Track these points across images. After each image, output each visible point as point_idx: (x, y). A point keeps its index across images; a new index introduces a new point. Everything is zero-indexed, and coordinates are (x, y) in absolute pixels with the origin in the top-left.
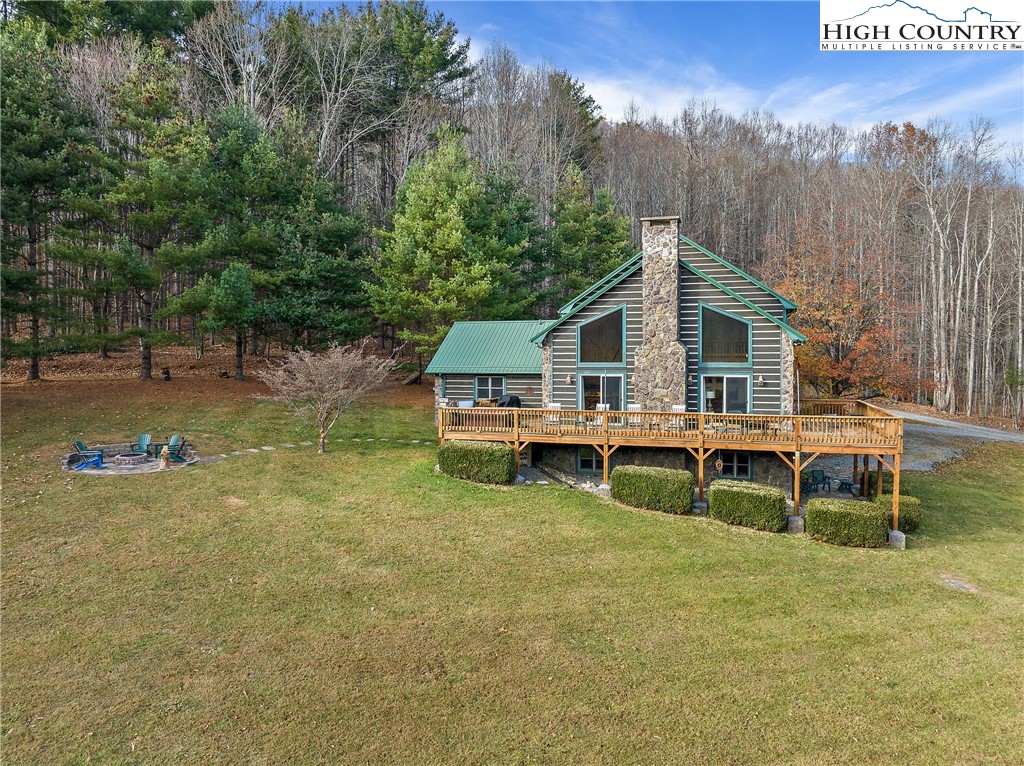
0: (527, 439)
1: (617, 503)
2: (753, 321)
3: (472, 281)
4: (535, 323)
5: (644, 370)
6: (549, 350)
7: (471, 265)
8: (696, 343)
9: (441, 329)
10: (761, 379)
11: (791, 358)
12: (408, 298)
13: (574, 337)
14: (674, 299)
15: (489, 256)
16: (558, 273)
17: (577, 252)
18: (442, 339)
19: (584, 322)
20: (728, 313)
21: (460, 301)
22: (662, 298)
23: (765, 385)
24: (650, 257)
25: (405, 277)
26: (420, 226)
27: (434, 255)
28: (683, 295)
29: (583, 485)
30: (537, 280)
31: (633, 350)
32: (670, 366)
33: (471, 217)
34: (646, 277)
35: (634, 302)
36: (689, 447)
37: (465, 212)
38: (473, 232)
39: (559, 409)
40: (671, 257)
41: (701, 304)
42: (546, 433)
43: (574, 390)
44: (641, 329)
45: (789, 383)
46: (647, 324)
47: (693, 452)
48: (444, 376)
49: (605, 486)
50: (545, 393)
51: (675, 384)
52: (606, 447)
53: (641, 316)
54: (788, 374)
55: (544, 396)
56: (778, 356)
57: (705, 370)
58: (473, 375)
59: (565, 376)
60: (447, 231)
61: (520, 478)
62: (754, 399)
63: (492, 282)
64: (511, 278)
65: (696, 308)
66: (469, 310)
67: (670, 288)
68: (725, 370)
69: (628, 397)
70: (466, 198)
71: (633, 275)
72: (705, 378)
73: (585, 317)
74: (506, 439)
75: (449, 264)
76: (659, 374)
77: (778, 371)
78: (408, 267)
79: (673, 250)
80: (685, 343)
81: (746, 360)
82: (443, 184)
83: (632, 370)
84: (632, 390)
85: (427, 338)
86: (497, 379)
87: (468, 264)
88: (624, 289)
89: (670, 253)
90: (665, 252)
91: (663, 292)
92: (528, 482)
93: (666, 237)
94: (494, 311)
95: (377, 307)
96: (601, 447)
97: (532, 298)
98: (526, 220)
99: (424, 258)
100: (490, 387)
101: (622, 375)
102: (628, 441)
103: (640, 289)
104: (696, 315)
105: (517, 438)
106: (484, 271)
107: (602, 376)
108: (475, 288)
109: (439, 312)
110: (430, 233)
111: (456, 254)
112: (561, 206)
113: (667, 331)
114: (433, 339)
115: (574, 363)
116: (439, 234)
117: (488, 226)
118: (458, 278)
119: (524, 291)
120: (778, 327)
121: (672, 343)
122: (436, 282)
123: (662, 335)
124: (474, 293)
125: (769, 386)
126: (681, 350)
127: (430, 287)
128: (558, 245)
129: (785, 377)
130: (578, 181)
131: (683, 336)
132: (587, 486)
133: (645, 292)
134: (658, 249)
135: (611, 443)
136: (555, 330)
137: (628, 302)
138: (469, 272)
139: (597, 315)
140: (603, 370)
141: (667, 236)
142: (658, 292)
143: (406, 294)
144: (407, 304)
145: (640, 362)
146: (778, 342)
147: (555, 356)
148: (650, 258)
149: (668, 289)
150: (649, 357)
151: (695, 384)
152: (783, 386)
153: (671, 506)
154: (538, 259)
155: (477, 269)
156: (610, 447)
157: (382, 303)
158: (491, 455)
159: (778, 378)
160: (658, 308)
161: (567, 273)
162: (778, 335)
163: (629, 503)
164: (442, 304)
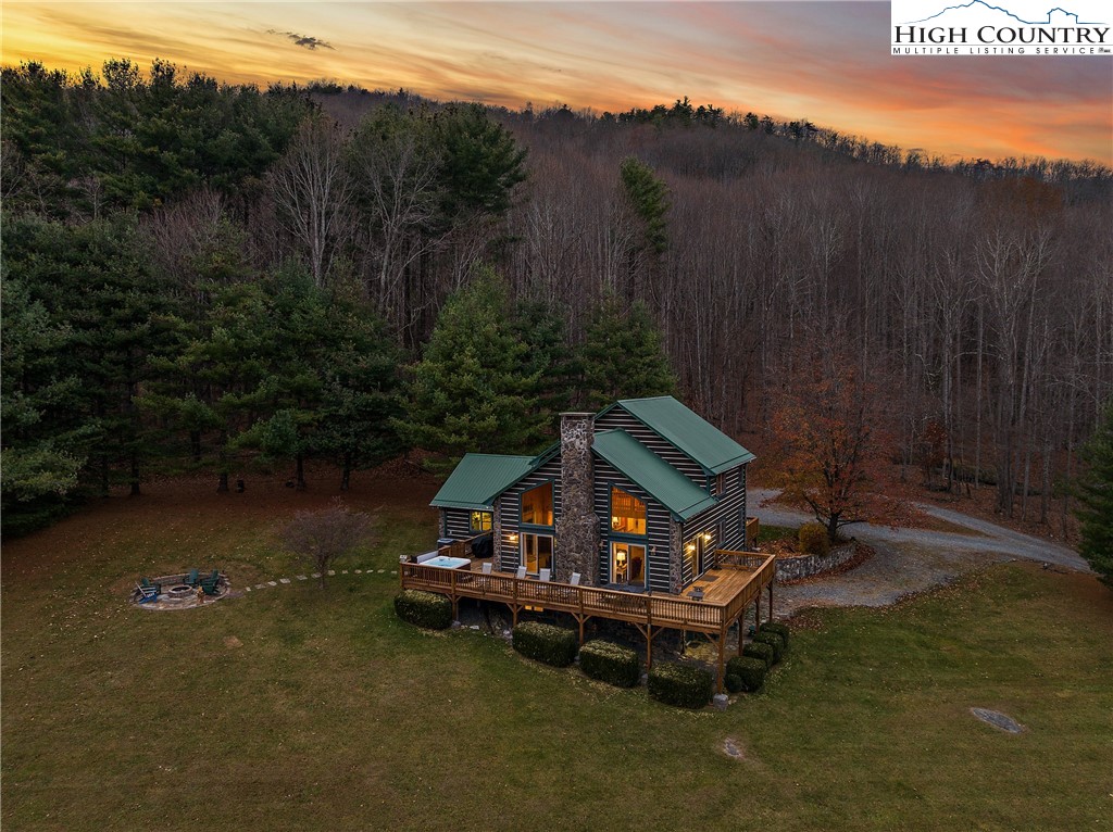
0: (461, 594)
1: (516, 653)
2: (648, 501)
5: (563, 537)
6: (498, 511)
8: (606, 515)
10: (655, 549)
13: (517, 502)
14: (587, 478)
19: (524, 490)
20: (630, 492)
22: (575, 479)
23: (657, 554)
24: (566, 446)
28: (596, 475)
32: (581, 535)
33: (488, 355)
34: (564, 462)
36: (572, 612)
37: (482, 351)
40: (581, 447)
41: (610, 484)
42: (474, 590)
43: (517, 545)
46: (565, 500)
47: (575, 616)
48: (446, 509)
51: (585, 550)
52: (515, 606)
54: (675, 547)
57: (613, 538)
58: (468, 510)
59: (510, 533)
61: (456, 623)
62: (650, 565)
65: (606, 486)
67: (581, 472)
71: (553, 460)
73: (525, 486)
74: (446, 592)
76: (573, 541)
77: (667, 544)
80: (598, 514)
88: (553, 466)
89: (581, 444)
90: (578, 442)
92: (463, 627)
101: (552, 536)
102: (530, 603)
103: (560, 472)
104: (606, 492)
105: (454, 592)
107: (537, 535)
108: (484, 424)
109: (453, 445)
113: (579, 507)
115: (517, 523)
121: (583, 517)
123: (575, 510)
124: (483, 428)
125: (660, 556)
129: (672, 549)
131: (597, 508)
133: (563, 474)
134: (572, 439)
135: (519, 603)
136: (502, 495)
137: (556, 477)
139: (534, 485)
140: (538, 531)
141: (579, 430)
142: (572, 475)
146: (668, 520)
147: (503, 516)
150: (566, 526)
151: (606, 549)
152: (671, 557)
156: (518, 606)
159: (667, 550)
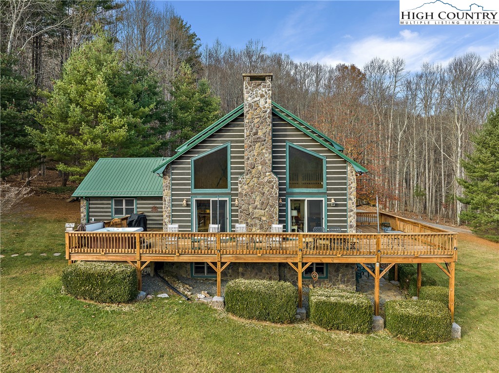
0: (148, 258)
1: (230, 316)
2: (327, 157)
3: (114, 129)
4: (159, 159)
5: (246, 195)
6: (169, 179)
7: (113, 118)
8: (284, 173)
9: (89, 163)
10: (333, 201)
11: (354, 185)
12: (64, 140)
13: (188, 169)
14: (269, 138)
15: (125, 113)
16: (176, 129)
17: (188, 116)
18: (89, 171)
19: (197, 156)
20: (309, 150)
21: (104, 143)
22: (260, 138)
23: (337, 205)
25: (62, 125)
26: (73, 89)
27: (84, 110)
28: (275, 137)
29: (199, 296)
30: (162, 133)
31: (237, 179)
32: (266, 192)
33: (114, 86)
34: (247, 121)
35: (237, 142)
36: (289, 261)
37: (109, 82)
38: (115, 96)
39: (177, 232)
40: (267, 105)
41: (288, 144)
42: (165, 254)
43: (189, 211)
44: (243, 163)
45: (353, 203)
46: (248, 158)
47: (293, 266)
48: (88, 199)
49: (218, 299)
50: (165, 214)
51: (271, 206)
52: (219, 264)
53: (243, 152)
54: (352, 197)
55: (165, 217)
56: (345, 184)
57: (292, 194)
58: (111, 198)
59: (182, 200)
60: (94, 93)
61: (142, 294)
62: (328, 216)
63: (129, 131)
64: (143, 130)
65: (284, 146)
66: (112, 150)
67: (265, 131)
68: (306, 195)
69: (232, 216)
70: (110, 72)
71: (236, 120)
72: (291, 200)
73: (198, 153)
74: (128, 259)
75: (96, 117)
76: (258, 198)
77: (345, 195)
78: (64, 118)
79: (268, 100)
80: (276, 174)
81: (321, 187)
82: (93, 61)
83: (236, 195)
84: (237, 211)
85: (78, 169)
86: (130, 200)
87: (111, 118)
88: (229, 131)
89: (266, 103)
90: (262, 102)
91: (260, 134)
92: (150, 297)
93: (262, 90)
94: (131, 152)
95: (39, 147)
96: (215, 264)
97: (158, 144)
98: (155, 94)
99: (76, 111)
100: (124, 207)
101: (227, 199)
102: (237, 258)
103: (243, 131)
104: (284, 152)
105: (139, 258)
106: (122, 123)
107: (211, 199)
108: (116, 134)
109: (88, 150)
110: (81, 94)
111: (102, 109)
112: (178, 88)
113: (263, 164)
114: (83, 170)
115: (189, 190)
116: (88, 95)
117: (126, 93)
118: (102, 127)
119: (153, 139)
120: (345, 162)
121: (267, 174)
122: (84, 128)
123: (260, 167)
124: (115, 138)
125: (340, 207)
126: (275, 179)
127: (80, 132)
128: (176, 111)
129: (350, 199)
130: (188, 72)
131: (275, 169)
132: (202, 296)
133: (246, 133)
134: (256, 99)
135: (223, 261)
136: (173, 163)
137: (232, 142)
138: (111, 122)
139: (207, 151)
140: (212, 195)
141: (264, 89)
142: (256, 134)
143: (62, 137)
144: (64, 144)
145: (243, 188)
146: (345, 173)
147: (173, 184)
148: (250, 106)
149: (264, 131)
150: (250, 185)
151: (284, 205)
152: (349, 206)
153: (279, 318)
154: (162, 120)
155: (116, 120)
156: (223, 264)
157: (43, 143)
158: (112, 278)
159: (345, 200)
160: (257, 146)
161: (181, 129)
162: (345, 168)
163: (241, 316)
164: (90, 145)
